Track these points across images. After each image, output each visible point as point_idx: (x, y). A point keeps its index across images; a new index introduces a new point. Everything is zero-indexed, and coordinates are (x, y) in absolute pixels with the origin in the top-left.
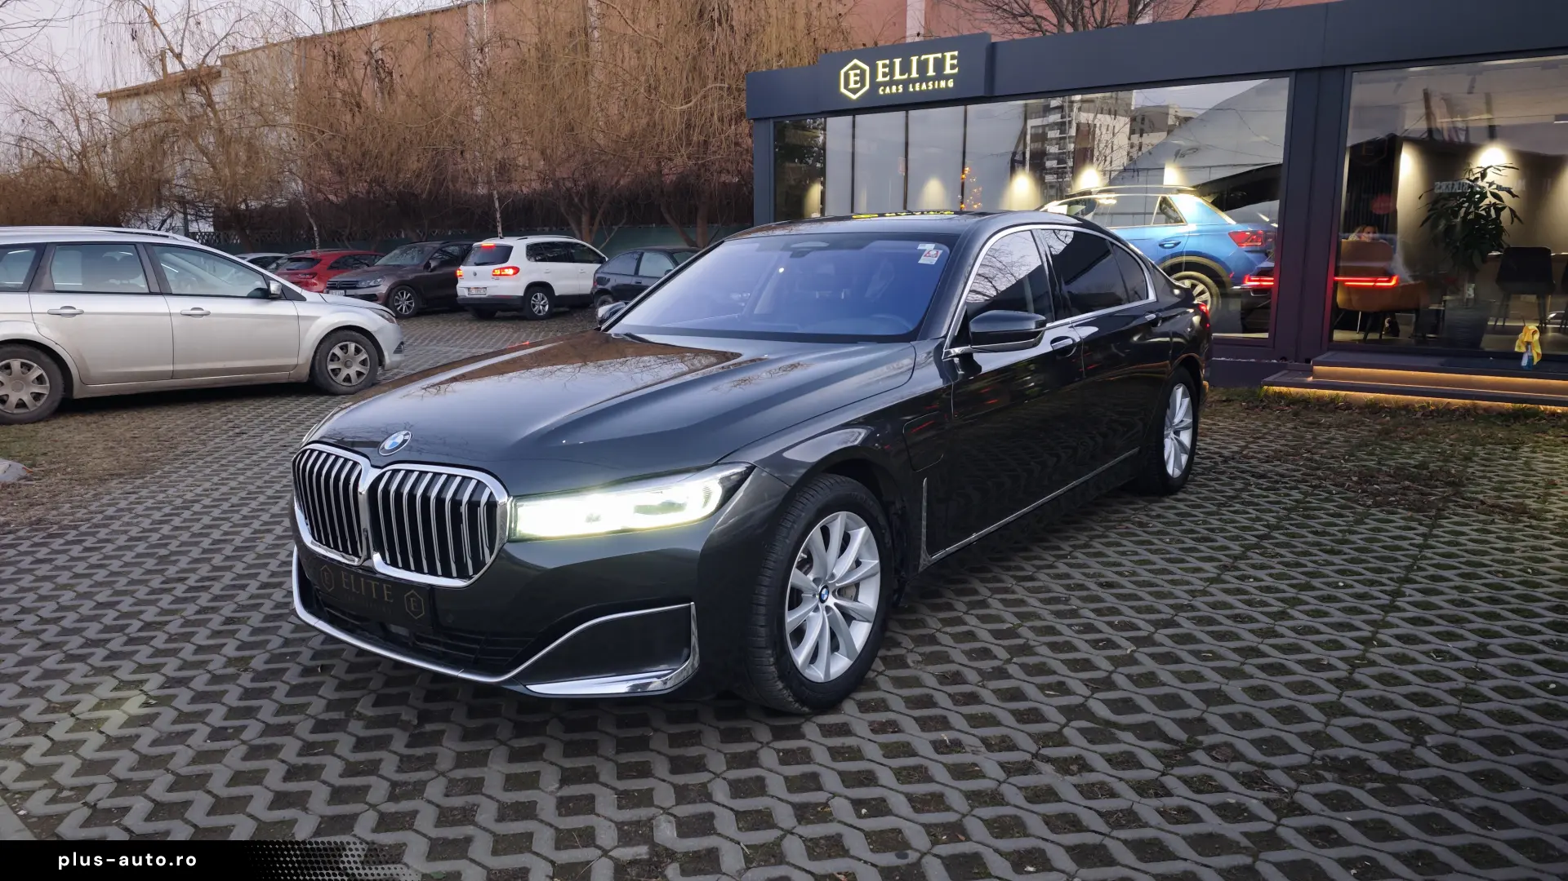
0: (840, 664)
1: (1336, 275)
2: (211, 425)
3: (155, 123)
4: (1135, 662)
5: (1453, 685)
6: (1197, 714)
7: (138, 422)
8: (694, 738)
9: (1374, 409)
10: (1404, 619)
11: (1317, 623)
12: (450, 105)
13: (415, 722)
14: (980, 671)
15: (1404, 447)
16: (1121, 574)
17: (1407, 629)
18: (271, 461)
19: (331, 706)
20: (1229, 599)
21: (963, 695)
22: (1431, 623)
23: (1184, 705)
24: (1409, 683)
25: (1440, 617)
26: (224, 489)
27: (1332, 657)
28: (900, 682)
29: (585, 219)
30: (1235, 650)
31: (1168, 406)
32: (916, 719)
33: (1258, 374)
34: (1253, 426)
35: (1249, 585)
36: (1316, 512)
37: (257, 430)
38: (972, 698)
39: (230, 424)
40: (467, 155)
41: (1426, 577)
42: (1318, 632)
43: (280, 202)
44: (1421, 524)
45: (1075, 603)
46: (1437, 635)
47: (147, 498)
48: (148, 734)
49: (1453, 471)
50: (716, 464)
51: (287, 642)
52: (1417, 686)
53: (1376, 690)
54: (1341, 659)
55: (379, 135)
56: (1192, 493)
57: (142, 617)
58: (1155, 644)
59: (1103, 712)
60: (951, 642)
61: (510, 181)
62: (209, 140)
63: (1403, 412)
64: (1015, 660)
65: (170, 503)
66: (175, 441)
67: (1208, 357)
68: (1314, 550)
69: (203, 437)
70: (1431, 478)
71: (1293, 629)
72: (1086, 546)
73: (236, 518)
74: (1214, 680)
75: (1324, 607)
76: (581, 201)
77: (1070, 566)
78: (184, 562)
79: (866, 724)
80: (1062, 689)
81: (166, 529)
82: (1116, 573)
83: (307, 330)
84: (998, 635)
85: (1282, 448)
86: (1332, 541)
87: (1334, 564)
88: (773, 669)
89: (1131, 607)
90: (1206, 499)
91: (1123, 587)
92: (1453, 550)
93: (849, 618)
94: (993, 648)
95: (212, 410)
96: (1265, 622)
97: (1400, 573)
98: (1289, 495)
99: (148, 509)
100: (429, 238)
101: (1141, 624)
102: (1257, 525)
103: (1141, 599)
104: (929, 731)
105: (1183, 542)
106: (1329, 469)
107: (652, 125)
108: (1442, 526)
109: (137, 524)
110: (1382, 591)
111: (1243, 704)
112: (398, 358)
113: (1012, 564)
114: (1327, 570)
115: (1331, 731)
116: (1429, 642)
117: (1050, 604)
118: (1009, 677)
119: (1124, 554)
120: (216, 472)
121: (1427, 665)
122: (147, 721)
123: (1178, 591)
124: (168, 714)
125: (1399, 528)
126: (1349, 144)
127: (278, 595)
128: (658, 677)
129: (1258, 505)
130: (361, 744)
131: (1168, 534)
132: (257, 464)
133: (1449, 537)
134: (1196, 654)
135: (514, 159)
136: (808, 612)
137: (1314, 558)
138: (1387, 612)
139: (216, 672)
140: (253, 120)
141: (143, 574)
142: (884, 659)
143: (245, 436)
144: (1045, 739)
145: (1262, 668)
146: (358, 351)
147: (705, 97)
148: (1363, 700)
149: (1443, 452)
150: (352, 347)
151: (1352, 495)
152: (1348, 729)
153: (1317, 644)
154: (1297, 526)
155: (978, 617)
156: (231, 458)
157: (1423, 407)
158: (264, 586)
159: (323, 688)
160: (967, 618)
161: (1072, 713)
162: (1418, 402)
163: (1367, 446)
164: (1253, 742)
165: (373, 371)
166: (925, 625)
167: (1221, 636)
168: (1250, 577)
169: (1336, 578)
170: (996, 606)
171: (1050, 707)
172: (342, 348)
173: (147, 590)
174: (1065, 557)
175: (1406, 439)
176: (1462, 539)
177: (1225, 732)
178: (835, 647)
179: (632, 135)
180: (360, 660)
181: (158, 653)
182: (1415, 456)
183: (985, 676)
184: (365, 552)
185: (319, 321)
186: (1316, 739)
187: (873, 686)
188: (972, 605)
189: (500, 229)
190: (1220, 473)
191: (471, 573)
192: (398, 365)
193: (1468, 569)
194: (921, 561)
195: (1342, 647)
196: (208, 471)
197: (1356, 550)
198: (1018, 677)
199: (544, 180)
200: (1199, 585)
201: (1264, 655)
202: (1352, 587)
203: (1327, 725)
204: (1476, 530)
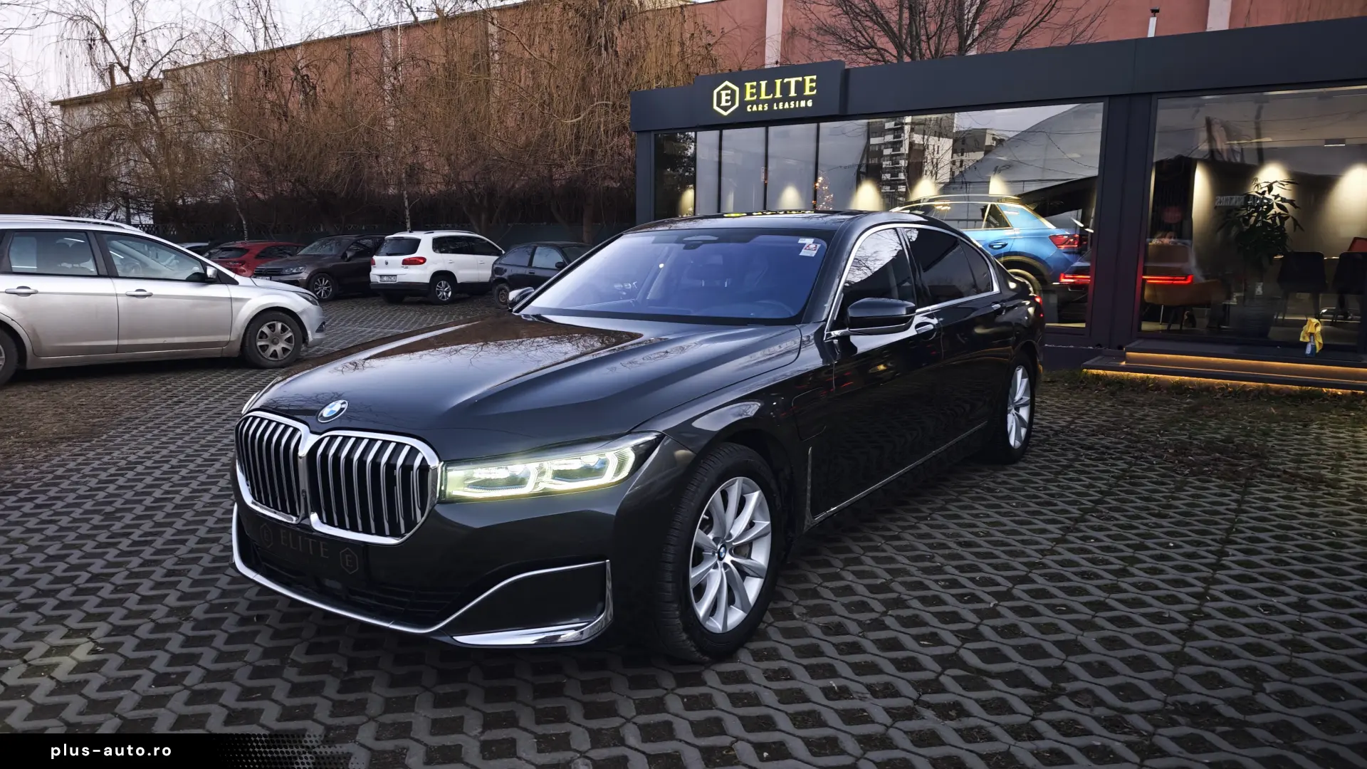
0: (737, 616)
1: (1145, 274)
2: (151, 394)
3: (103, 128)
4: (999, 615)
5: (1282, 636)
6: (1058, 663)
7: (85, 391)
8: (605, 685)
9: (1179, 389)
10: (1230, 576)
11: (1155, 580)
12: (367, 116)
13: (346, 670)
14: (860, 623)
15: (1210, 423)
16: (976, 534)
17: (1234, 585)
18: (206, 427)
19: (267, 653)
20: (1075, 557)
21: (846, 644)
22: (1255, 580)
23: (1047, 655)
24: (1243, 635)
25: (1261, 574)
26: (165, 452)
27: (1171, 610)
28: (788, 633)
29: (483, 217)
30: (1085, 604)
31: (1010, 385)
32: (806, 667)
33: (1080, 359)
34: (1076, 405)
35: (1091, 545)
36: (1142, 481)
37: (193, 399)
38: (855, 648)
39: (169, 394)
40: (381, 160)
41: (1244, 539)
42: (1157, 588)
43: (213, 198)
44: (1234, 492)
45: (939, 560)
46: (1261, 590)
47: (94, 459)
48: (96, 680)
49: (1256, 445)
50: (630, 433)
51: (224, 593)
52: (1251, 637)
53: (1214, 640)
54: (1180, 612)
55: (304, 141)
56: (1030, 462)
57: (89, 569)
58: (1013, 598)
59: (974, 661)
60: (832, 596)
61: (419, 183)
62: (152, 143)
63: (1205, 393)
64: (890, 612)
65: (114, 464)
66: (119, 409)
67: (1042, 344)
68: (1144, 514)
69: (145, 405)
70: (1237, 451)
71: (1134, 585)
72: (943, 509)
73: (176, 478)
74: (1070, 632)
75: (1160, 565)
76: (481, 201)
77: (931, 526)
78: (128, 518)
79: (761, 672)
80: (935, 639)
81: (111, 488)
82: (972, 533)
83: (239, 311)
84: (873, 589)
85: (1104, 424)
86: (1159, 506)
87: (1163, 527)
88: (678, 621)
89: (989, 564)
90: (1043, 467)
91: (980, 546)
92: (1265, 514)
93: (744, 574)
94: (869, 601)
95: (152, 381)
96: (1109, 579)
97: (1220, 535)
98: (1116, 465)
99: (94, 469)
100: (345, 232)
101: (1000, 580)
102: (1091, 492)
103: (997, 557)
104: (818, 678)
105: (1029, 506)
106: (1147, 442)
107: (545, 136)
108: (1253, 494)
109: (85, 484)
110: (1207, 551)
111: (1098, 653)
112: (319, 336)
113: (880, 525)
114: (1157, 532)
115: (1179, 678)
116: (1256, 598)
117: (916, 561)
118: (887, 628)
119: (977, 516)
120: (157, 437)
121: (1257, 617)
122: (94, 667)
123: (1029, 550)
124: (114, 661)
125: (1215, 494)
126: (1155, 161)
127: (216, 550)
128: (576, 629)
129: (1089, 473)
130: (295, 690)
131: (1014, 498)
132: (194, 429)
133: (1259, 504)
134: (1052, 607)
135: (423, 163)
136: (708, 569)
137: (1145, 521)
138: (1215, 570)
139: (159, 621)
140: (191, 127)
141: (91, 529)
142: (773, 612)
143: (182, 405)
144: (923, 686)
145: (1111, 620)
146: (284, 329)
147: (592, 112)
148: (1204, 650)
149: (1245, 428)
150: (279, 326)
151: (1171, 465)
152: (1194, 677)
153: (1157, 598)
154: (1127, 492)
155: (854, 573)
156: (171, 424)
157: (1222, 389)
158: (202, 541)
159: (258, 637)
160: (844, 574)
161: (947, 661)
162: (1218, 384)
163: (1178, 422)
164: (1110, 688)
165: (297, 347)
166: (806, 580)
167: (1071, 591)
168: (1091, 538)
169: (1165, 539)
170: (868, 563)
171: (926, 655)
172: (269, 327)
173: (94, 544)
174: (925, 518)
175: (1211, 417)
176: (1271, 505)
177: (1084, 680)
178: (731, 601)
179: (528, 144)
180: (292, 610)
181: (105, 603)
182: (1221, 431)
183: (866, 627)
184: (303, 511)
185: (249, 302)
186: (1167, 686)
187: (764, 636)
188: (848, 562)
189: (408, 225)
190: (1052, 445)
191: (403, 531)
192: (319, 343)
193: (1280, 532)
194: (806, 523)
195: (1180, 602)
196: (149, 436)
197: (1180, 514)
198: (894, 629)
199: (447, 184)
200: (1047, 545)
201: (1112, 609)
202: (1180, 547)
203: (1175, 673)
204: (1283, 497)
